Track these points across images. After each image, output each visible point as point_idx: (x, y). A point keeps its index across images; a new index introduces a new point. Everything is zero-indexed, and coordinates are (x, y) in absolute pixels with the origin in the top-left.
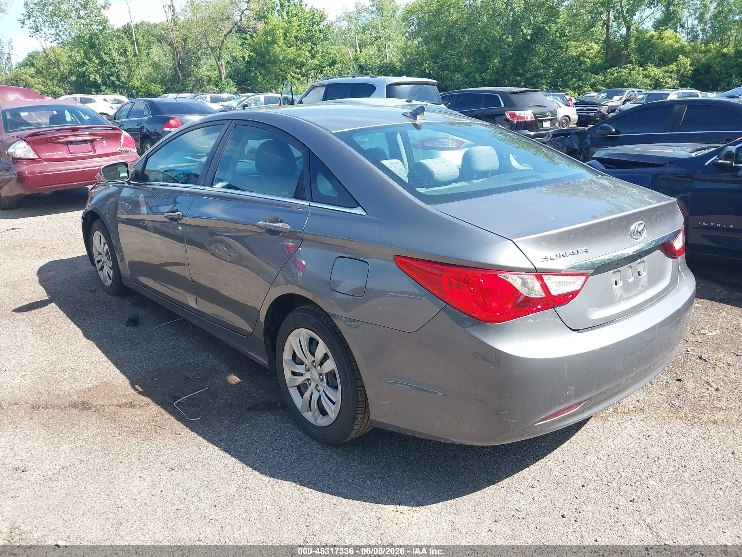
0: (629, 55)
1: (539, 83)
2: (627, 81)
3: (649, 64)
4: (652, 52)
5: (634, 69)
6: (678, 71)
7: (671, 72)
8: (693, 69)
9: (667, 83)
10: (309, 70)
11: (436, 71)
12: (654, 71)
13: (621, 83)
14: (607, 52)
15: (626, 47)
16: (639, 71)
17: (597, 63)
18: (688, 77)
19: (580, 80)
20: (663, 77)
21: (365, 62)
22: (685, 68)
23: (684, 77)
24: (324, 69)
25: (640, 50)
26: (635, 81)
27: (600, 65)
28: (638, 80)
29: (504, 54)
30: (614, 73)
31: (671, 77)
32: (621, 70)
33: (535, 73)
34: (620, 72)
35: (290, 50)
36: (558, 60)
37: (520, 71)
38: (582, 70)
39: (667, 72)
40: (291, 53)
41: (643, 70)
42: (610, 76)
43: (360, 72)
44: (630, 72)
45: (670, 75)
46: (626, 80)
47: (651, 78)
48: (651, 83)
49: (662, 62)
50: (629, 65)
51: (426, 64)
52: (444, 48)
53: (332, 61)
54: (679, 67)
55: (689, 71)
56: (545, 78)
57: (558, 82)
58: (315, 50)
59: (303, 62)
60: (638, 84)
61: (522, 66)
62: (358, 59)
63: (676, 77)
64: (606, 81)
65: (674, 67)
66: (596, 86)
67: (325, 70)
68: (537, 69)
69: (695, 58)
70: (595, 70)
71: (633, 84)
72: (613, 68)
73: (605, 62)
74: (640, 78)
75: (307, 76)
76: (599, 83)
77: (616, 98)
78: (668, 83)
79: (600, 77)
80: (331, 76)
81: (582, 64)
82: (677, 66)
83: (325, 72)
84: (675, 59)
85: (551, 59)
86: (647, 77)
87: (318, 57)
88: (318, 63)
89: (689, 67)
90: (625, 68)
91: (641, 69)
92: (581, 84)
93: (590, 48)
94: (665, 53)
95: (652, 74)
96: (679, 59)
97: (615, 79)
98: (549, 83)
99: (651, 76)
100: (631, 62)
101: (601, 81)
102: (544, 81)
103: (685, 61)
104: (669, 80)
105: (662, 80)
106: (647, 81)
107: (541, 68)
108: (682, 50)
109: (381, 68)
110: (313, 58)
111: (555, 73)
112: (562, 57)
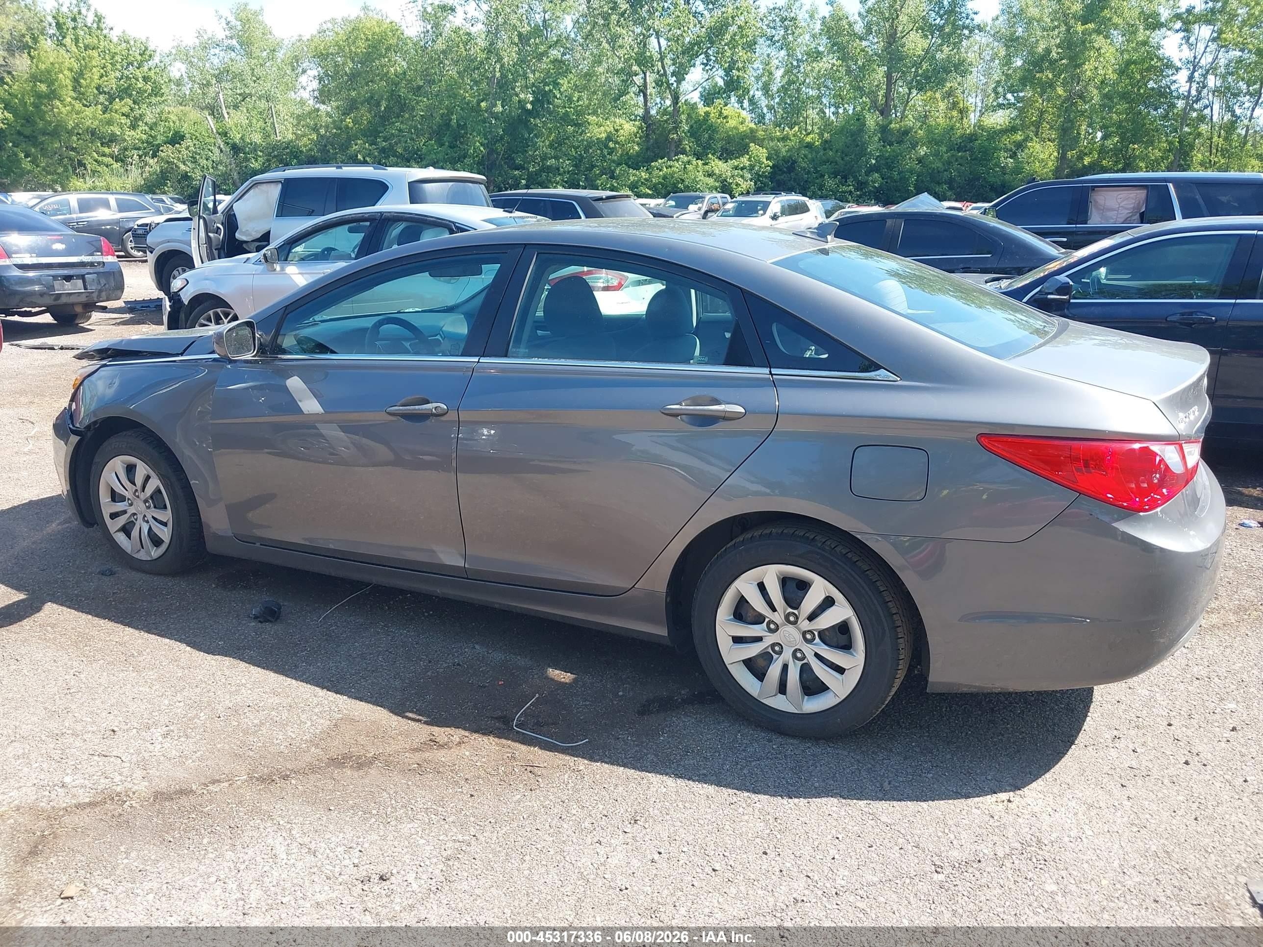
0: (680, 141)
1: (550, 181)
2: (683, 181)
3: (710, 156)
4: (710, 138)
5: (689, 162)
6: (752, 167)
7: (742, 169)
8: (771, 164)
9: (737, 185)
10: (126, 149)
11: (375, 157)
12: (720, 166)
13: (674, 184)
14: (648, 135)
15: (676, 129)
16: (697, 166)
17: (631, 151)
18: (766, 177)
19: (612, 177)
20: (732, 176)
21: (241, 138)
22: (761, 163)
23: (761, 176)
24: (161, 148)
25: (693, 133)
26: (694, 180)
27: (638, 154)
28: (697, 179)
29: (490, 132)
30: (663, 168)
31: (742, 177)
32: (671, 163)
33: (543, 166)
34: (671, 167)
35: (88, 112)
36: (576, 144)
37: (519, 161)
38: (614, 161)
39: (736, 168)
40: (91, 116)
41: (704, 164)
42: (656, 172)
43: (233, 156)
44: (685, 168)
45: (741, 173)
46: (681, 179)
47: (714, 177)
48: (717, 184)
49: (726, 155)
50: (681, 156)
51: (356, 145)
52: (384, 119)
53: (173, 134)
54: (751, 161)
55: (766, 167)
56: (559, 174)
57: (579, 180)
58: (137, 112)
59: (113, 135)
60: (699, 186)
61: (520, 152)
62: (226, 133)
63: (750, 176)
64: (652, 181)
65: (745, 161)
66: (637, 188)
67: (162, 151)
68: (544, 158)
69: (772, 148)
70: (635, 162)
71: (692, 186)
72: (660, 161)
73: (647, 149)
74: (700, 176)
75: (122, 161)
76: (642, 183)
77: (692, 207)
78: (740, 185)
79: (643, 174)
80: (175, 161)
81: (613, 152)
82: (749, 160)
83: (163, 154)
84: (743, 150)
85: (564, 143)
86: (710, 175)
87: (142, 127)
88: (144, 137)
89: (765, 162)
90: (677, 160)
91: (700, 162)
92: (616, 185)
93: (619, 128)
94: (729, 140)
95: (717, 172)
96: (751, 149)
97: (665, 178)
98: (566, 182)
99: (715, 174)
100: (684, 152)
101: (645, 179)
102: (558, 179)
103: (760, 153)
104: (739, 180)
105: (731, 181)
106: (711, 181)
107: (552, 158)
108: (752, 136)
109: (273, 151)
110: (133, 127)
111: (573, 166)
112: (583, 140)
